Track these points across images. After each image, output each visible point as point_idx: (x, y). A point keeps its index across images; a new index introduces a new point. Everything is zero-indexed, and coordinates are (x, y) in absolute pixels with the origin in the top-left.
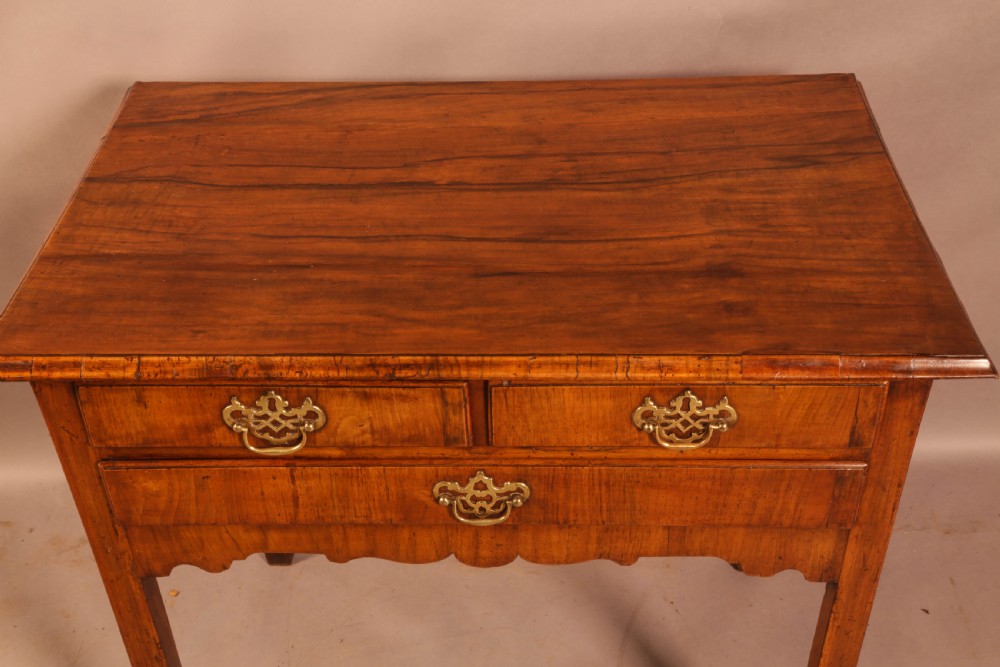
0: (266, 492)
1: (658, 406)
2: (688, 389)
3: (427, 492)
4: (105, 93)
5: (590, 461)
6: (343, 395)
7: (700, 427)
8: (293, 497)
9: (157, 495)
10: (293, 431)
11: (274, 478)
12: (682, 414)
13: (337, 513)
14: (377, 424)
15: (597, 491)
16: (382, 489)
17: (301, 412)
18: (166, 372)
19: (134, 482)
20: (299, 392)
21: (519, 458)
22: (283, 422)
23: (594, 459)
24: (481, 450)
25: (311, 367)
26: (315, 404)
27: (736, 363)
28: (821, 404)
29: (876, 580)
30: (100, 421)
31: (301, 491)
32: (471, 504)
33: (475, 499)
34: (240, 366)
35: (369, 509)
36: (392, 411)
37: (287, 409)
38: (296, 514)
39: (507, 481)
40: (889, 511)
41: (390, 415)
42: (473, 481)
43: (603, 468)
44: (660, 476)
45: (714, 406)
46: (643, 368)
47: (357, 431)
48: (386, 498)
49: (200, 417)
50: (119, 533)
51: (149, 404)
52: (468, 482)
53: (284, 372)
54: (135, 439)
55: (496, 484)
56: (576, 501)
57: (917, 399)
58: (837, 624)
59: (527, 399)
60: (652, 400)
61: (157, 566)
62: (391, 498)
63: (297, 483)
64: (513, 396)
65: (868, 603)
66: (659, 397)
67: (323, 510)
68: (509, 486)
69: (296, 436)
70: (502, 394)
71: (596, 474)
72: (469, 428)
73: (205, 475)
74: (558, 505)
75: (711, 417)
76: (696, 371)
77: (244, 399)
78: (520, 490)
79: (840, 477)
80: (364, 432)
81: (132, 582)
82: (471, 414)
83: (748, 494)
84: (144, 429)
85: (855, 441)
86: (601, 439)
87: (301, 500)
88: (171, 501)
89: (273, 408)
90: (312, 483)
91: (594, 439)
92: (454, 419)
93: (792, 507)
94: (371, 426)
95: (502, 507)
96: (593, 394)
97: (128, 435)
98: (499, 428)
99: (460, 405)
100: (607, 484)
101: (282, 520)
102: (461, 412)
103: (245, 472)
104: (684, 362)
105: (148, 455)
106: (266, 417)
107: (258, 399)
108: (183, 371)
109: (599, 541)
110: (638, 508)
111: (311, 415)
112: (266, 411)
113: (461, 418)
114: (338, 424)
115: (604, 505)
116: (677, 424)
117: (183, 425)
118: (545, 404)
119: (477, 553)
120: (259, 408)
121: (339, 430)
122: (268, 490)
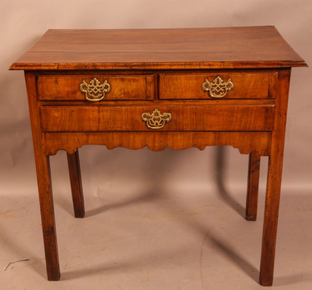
0: (90, 117)
1: (210, 82)
2: (218, 76)
3: (140, 117)
5: (190, 105)
6: (116, 79)
7: (223, 90)
8: (99, 119)
9: (57, 118)
10: (101, 93)
11: (93, 111)
12: (217, 85)
13: (112, 126)
14: (126, 91)
15: (192, 116)
16: (126, 115)
17: (103, 86)
18: (66, 67)
19: (51, 113)
20: (103, 78)
21: (168, 105)
22: (98, 90)
24: (156, 101)
25: (108, 66)
26: (108, 83)
27: (232, 63)
28: (258, 81)
29: (282, 155)
30: (44, 90)
31: (101, 117)
32: (153, 121)
33: (155, 120)
34: (87, 66)
35: (122, 124)
36: (131, 85)
37: (99, 84)
38: (99, 126)
39: (164, 112)
40: (283, 125)
41: (130, 87)
42: (154, 112)
43: (194, 107)
44: (212, 110)
45: (226, 82)
46: (204, 65)
47: (119, 93)
48: (127, 119)
49: (73, 88)
50: (43, 136)
51: (59, 83)
52: (152, 113)
53: (100, 67)
54: (53, 96)
55: (161, 113)
56: (186, 120)
58: (272, 175)
59: (170, 80)
60: (208, 80)
61: (53, 151)
62: (129, 120)
63: (100, 113)
64: (166, 79)
65: (281, 165)
66: (210, 79)
67: (107, 125)
68: (165, 114)
69: (101, 95)
70: (163, 78)
71: (192, 109)
72: (153, 92)
73: (72, 110)
74: (180, 122)
75: (226, 86)
76: (220, 66)
77: (87, 81)
78: (168, 116)
79: (267, 109)
80: (122, 94)
81: (44, 157)
82: (154, 87)
83: (239, 117)
84: (56, 92)
85: (270, 96)
86: (193, 96)
87: (101, 120)
88: (61, 120)
89: (95, 84)
90: (105, 113)
91: (191, 96)
92: (149, 88)
93: (253, 122)
94: (124, 91)
95: (163, 122)
96: (190, 78)
97: (51, 95)
98: (162, 92)
99: (151, 83)
100: (195, 113)
101: (94, 129)
102: (151, 85)
103: (85, 109)
104: (216, 63)
105: (57, 102)
106: (93, 87)
107: (91, 81)
108: (71, 67)
109: (193, 139)
110: (205, 123)
111: (106, 87)
112: (93, 85)
113: (151, 88)
114: (114, 90)
115: (195, 122)
116: (215, 89)
117: (68, 91)
118: (176, 82)
119: (154, 145)
120: (91, 84)
121: (114, 93)
122: (91, 116)
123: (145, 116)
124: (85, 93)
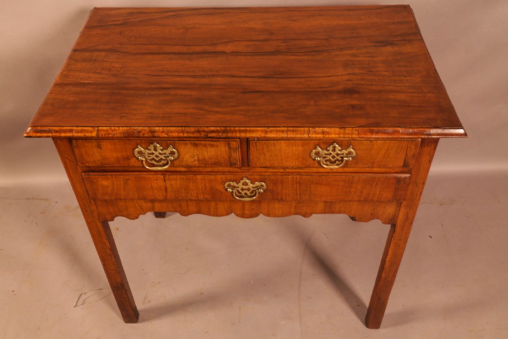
1: (322, 149)
2: (335, 142)
3: (222, 186)
4: (81, 12)
5: (292, 173)
6: (186, 144)
7: (340, 159)
8: (165, 188)
9: (107, 187)
10: (164, 160)
11: (157, 180)
12: (332, 153)
13: (184, 195)
14: (201, 157)
15: (295, 186)
16: (203, 185)
17: (167, 152)
18: (109, 134)
19: (97, 181)
20: (166, 143)
21: (262, 172)
22: (160, 156)
23: (294, 172)
24: (245, 168)
25: (172, 132)
26: (173, 148)
27: (356, 130)
28: (392, 149)
29: (412, 223)
30: (82, 155)
31: (168, 186)
32: (241, 192)
33: (243, 189)
34: (141, 131)
35: (198, 193)
36: (207, 152)
37: (162, 150)
38: (166, 195)
39: (256, 182)
40: (419, 194)
41: (206, 153)
42: (242, 182)
43: (298, 176)
44: (322, 180)
45: (346, 150)
46: (316, 133)
47: (192, 160)
48: (205, 189)
49: (124, 153)
50: (92, 203)
51: (102, 148)
52: (239, 182)
53: (160, 134)
54: (97, 163)
55: (252, 183)
56: (286, 190)
57: (433, 147)
58: (394, 242)
59: (265, 146)
60: (319, 147)
61: (108, 217)
62: (207, 189)
63: (166, 182)
64: (259, 145)
65: (408, 233)
66: (322, 145)
67: (178, 194)
68: (257, 184)
69: (165, 162)
70: (254, 144)
71: (295, 178)
72: (240, 159)
73: (127, 178)
74: (278, 193)
75: (345, 154)
76: (339, 134)
77: (143, 145)
78: (262, 186)
79: (398, 180)
80: (195, 160)
81: (98, 224)
82: (241, 152)
83: (359, 187)
84: (101, 159)
85: (406, 165)
86: (297, 164)
87: (168, 189)
88: (113, 189)
89: (156, 150)
90: (173, 182)
91: (294, 164)
92: (234, 155)
93: (378, 193)
94: (198, 157)
95: (254, 193)
96: (294, 144)
97: (94, 161)
98: (253, 159)
99: (236, 149)
100: (300, 183)
101: (161, 198)
102: (237, 152)
103: (144, 177)
104: (333, 130)
105: (103, 170)
106: (153, 154)
107: (149, 146)
108: (117, 133)
109: (295, 207)
110: (312, 193)
111: (172, 153)
112: (153, 151)
113: (236, 154)
114: (184, 157)
115: (298, 191)
116: (330, 157)
117: (117, 157)
118: (273, 148)
119: (243, 212)
120: (150, 150)
121: (184, 160)
122: (154, 185)
123: (229, 186)
124: (142, 161)
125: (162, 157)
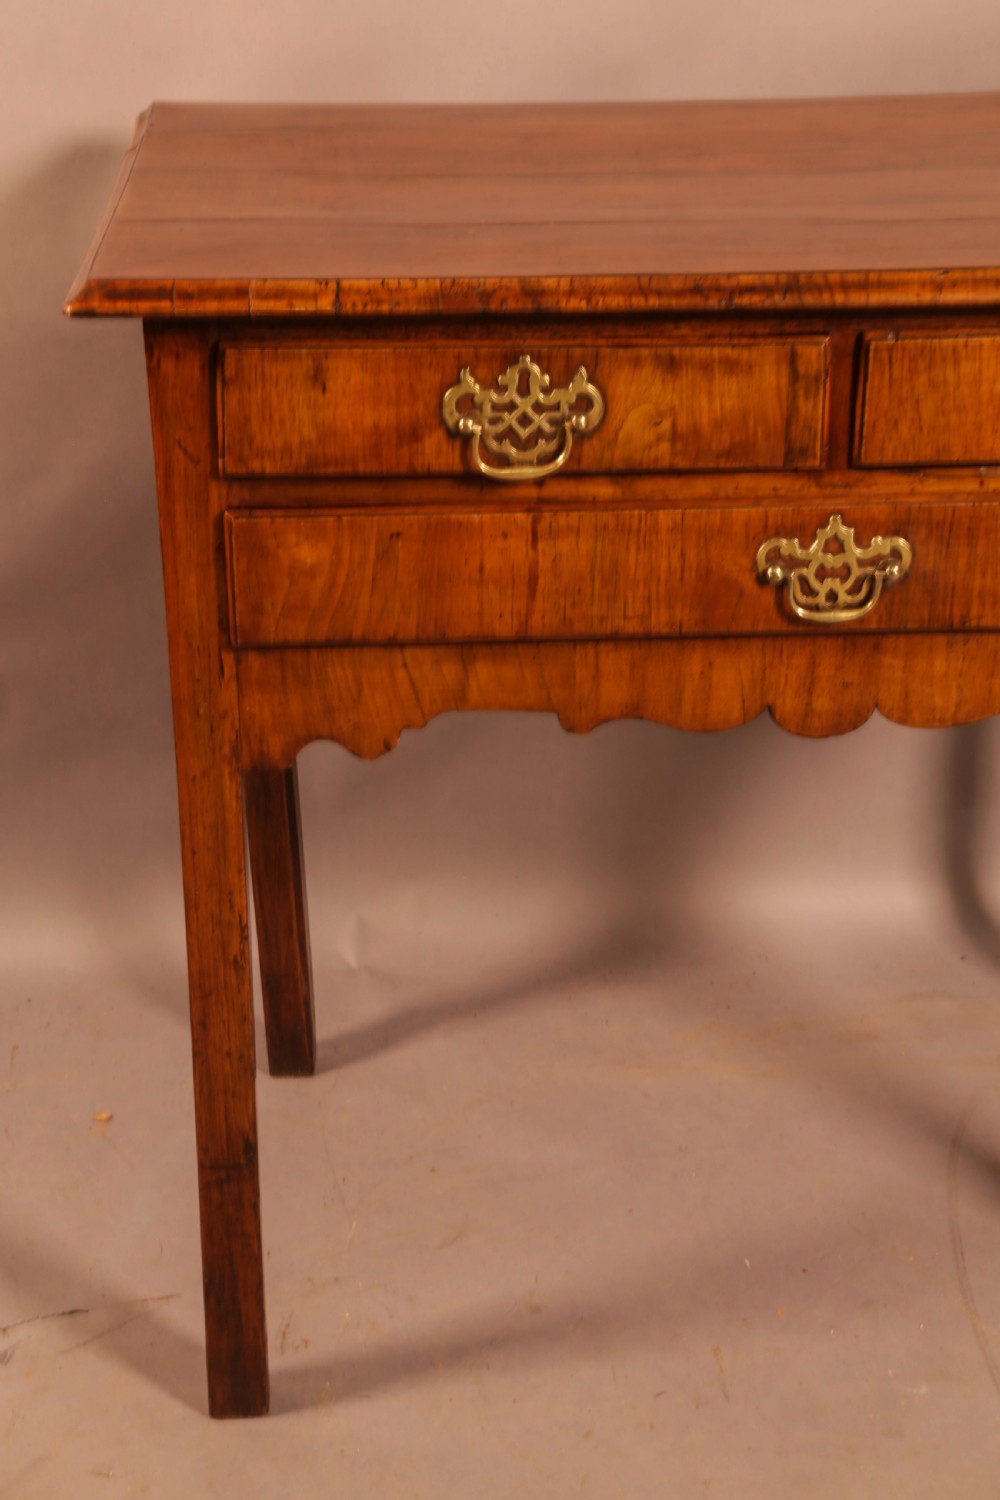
0: (487, 567)
3: (746, 562)
6: (637, 363)
8: (530, 579)
9: (311, 573)
10: (549, 438)
11: (505, 536)
13: (595, 611)
14: (683, 422)
16: (675, 554)
17: (566, 396)
18: (380, 301)
19: (278, 547)
20: (568, 357)
22: (536, 418)
24: (837, 478)
26: (591, 380)
30: (248, 420)
31: (544, 564)
32: (815, 583)
33: (822, 573)
34: (494, 293)
35: (649, 600)
36: (710, 393)
37: (546, 391)
39: (875, 534)
41: (705, 404)
42: (823, 536)
47: (649, 436)
48: (678, 575)
49: (406, 410)
50: (227, 670)
51: (330, 385)
52: (814, 537)
53: (563, 300)
54: (296, 455)
55: (861, 541)
56: (984, 574)
59: (922, 365)
61: (276, 747)
62: (687, 575)
63: (541, 545)
64: (903, 359)
67: (574, 605)
68: (880, 544)
69: (553, 445)
70: (885, 355)
72: (826, 430)
73: (394, 530)
74: (954, 586)
77: (482, 371)
78: (897, 553)
80: (659, 439)
81: (228, 783)
82: (832, 400)
84: (314, 435)
87: (541, 581)
88: (332, 585)
89: (524, 390)
90: (565, 546)
92: (805, 406)
94: (674, 424)
95: (865, 587)
97: (286, 449)
98: (874, 426)
99: (817, 379)
101: (504, 628)
102: (816, 394)
103: (460, 524)
106: (511, 407)
107: (503, 372)
108: (406, 300)
111: (583, 403)
112: (512, 395)
113: (815, 405)
114: (622, 422)
117: (376, 428)
118: (951, 375)
119: (809, 704)
120: (502, 389)
121: (621, 435)
122: (492, 562)
123: (774, 557)
124: (466, 438)
125: (541, 421)
